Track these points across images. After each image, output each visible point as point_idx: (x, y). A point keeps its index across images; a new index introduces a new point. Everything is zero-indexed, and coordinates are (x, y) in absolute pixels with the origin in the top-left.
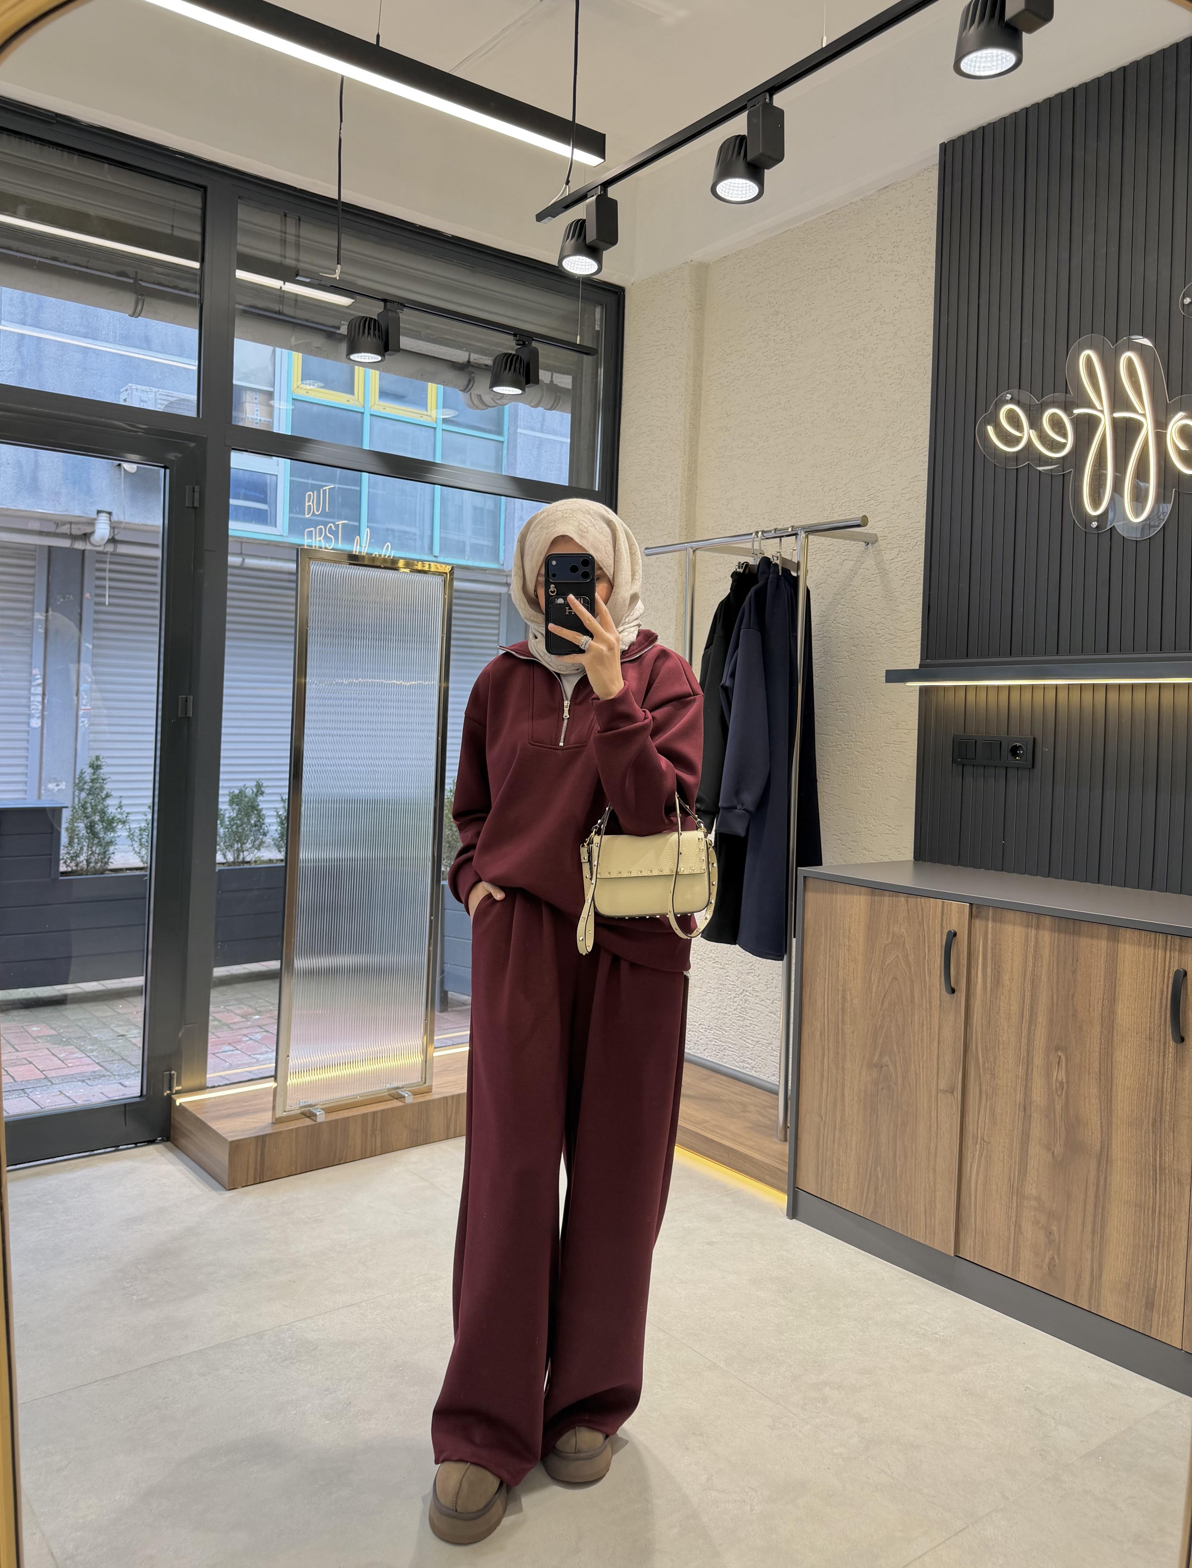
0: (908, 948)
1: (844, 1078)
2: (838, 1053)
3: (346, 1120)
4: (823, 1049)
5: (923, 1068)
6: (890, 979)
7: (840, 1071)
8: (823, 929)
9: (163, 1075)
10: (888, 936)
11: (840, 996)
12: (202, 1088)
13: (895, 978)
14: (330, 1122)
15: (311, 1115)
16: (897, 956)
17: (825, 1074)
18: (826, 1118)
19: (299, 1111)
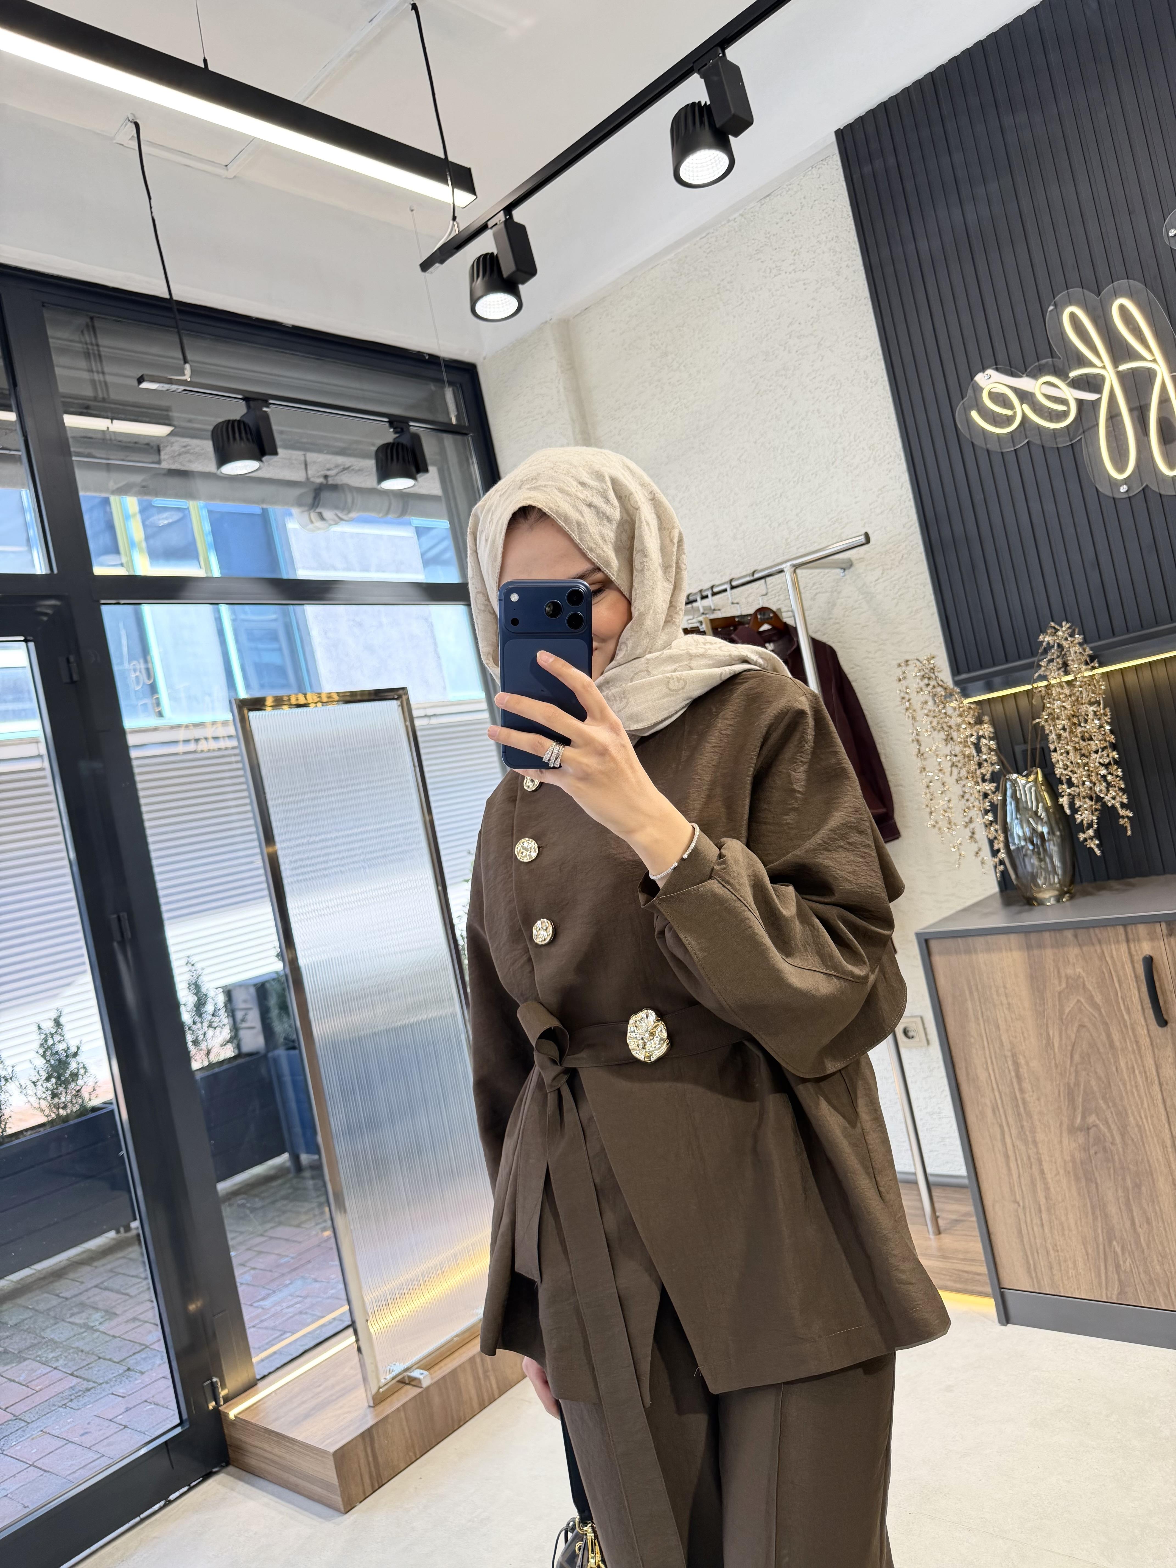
0: (1091, 988)
1: (1038, 1153)
2: (1022, 1127)
3: (454, 1373)
4: (1001, 1126)
5: (1147, 1120)
6: (1075, 1029)
7: (1031, 1146)
8: (967, 992)
9: (203, 1387)
10: (1060, 982)
11: (1010, 1063)
12: (251, 1385)
13: (1082, 1026)
14: (438, 1381)
15: (411, 1382)
16: (1078, 1001)
17: (1011, 1153)
18: (1024, 1202)
19: (394, 1381)
